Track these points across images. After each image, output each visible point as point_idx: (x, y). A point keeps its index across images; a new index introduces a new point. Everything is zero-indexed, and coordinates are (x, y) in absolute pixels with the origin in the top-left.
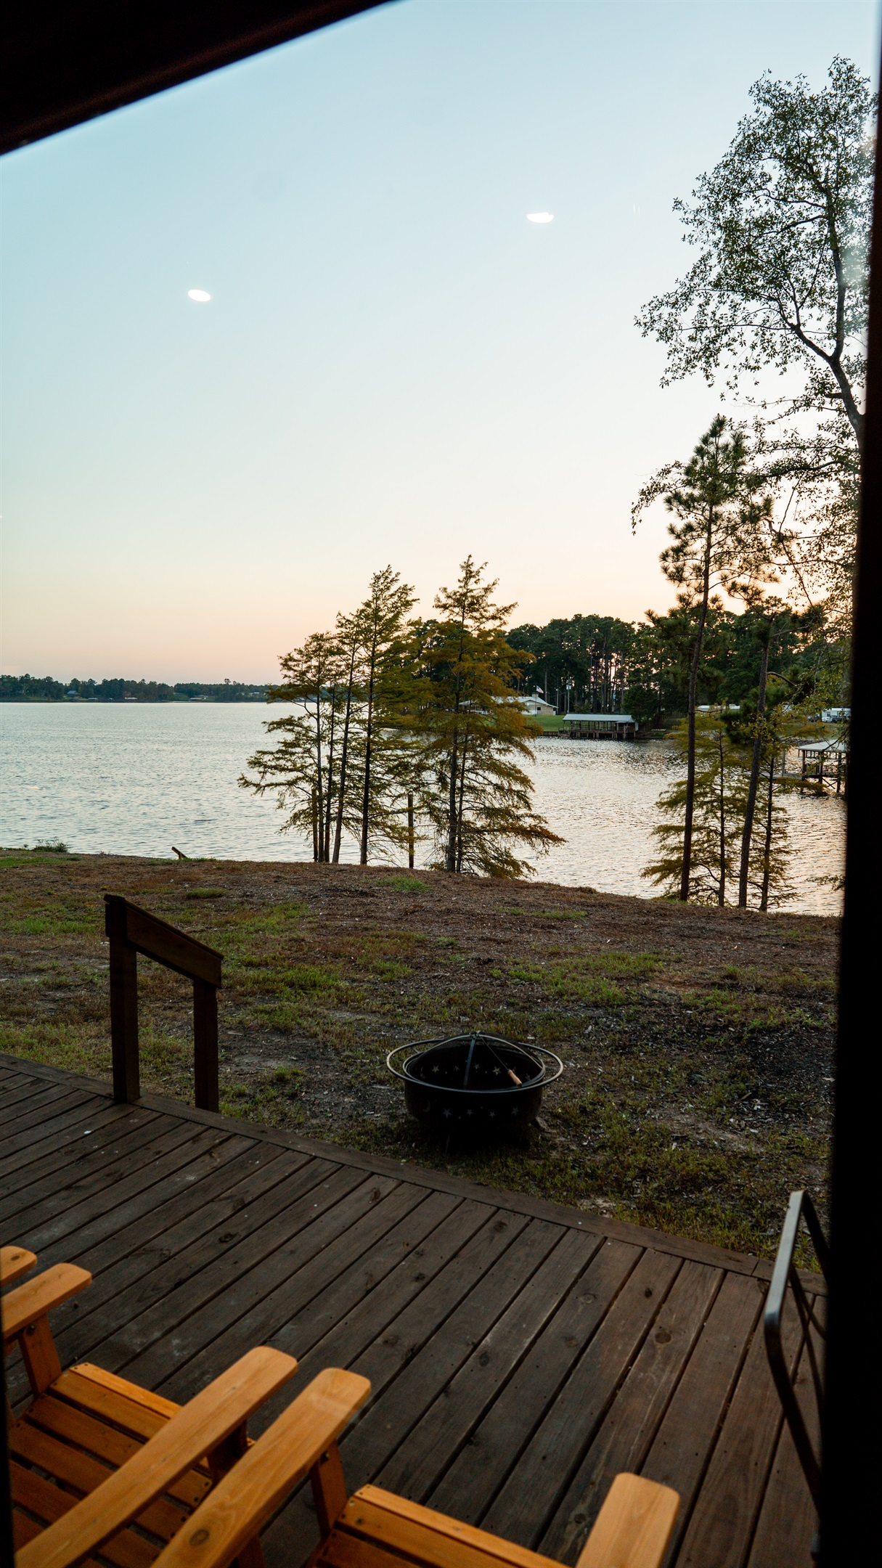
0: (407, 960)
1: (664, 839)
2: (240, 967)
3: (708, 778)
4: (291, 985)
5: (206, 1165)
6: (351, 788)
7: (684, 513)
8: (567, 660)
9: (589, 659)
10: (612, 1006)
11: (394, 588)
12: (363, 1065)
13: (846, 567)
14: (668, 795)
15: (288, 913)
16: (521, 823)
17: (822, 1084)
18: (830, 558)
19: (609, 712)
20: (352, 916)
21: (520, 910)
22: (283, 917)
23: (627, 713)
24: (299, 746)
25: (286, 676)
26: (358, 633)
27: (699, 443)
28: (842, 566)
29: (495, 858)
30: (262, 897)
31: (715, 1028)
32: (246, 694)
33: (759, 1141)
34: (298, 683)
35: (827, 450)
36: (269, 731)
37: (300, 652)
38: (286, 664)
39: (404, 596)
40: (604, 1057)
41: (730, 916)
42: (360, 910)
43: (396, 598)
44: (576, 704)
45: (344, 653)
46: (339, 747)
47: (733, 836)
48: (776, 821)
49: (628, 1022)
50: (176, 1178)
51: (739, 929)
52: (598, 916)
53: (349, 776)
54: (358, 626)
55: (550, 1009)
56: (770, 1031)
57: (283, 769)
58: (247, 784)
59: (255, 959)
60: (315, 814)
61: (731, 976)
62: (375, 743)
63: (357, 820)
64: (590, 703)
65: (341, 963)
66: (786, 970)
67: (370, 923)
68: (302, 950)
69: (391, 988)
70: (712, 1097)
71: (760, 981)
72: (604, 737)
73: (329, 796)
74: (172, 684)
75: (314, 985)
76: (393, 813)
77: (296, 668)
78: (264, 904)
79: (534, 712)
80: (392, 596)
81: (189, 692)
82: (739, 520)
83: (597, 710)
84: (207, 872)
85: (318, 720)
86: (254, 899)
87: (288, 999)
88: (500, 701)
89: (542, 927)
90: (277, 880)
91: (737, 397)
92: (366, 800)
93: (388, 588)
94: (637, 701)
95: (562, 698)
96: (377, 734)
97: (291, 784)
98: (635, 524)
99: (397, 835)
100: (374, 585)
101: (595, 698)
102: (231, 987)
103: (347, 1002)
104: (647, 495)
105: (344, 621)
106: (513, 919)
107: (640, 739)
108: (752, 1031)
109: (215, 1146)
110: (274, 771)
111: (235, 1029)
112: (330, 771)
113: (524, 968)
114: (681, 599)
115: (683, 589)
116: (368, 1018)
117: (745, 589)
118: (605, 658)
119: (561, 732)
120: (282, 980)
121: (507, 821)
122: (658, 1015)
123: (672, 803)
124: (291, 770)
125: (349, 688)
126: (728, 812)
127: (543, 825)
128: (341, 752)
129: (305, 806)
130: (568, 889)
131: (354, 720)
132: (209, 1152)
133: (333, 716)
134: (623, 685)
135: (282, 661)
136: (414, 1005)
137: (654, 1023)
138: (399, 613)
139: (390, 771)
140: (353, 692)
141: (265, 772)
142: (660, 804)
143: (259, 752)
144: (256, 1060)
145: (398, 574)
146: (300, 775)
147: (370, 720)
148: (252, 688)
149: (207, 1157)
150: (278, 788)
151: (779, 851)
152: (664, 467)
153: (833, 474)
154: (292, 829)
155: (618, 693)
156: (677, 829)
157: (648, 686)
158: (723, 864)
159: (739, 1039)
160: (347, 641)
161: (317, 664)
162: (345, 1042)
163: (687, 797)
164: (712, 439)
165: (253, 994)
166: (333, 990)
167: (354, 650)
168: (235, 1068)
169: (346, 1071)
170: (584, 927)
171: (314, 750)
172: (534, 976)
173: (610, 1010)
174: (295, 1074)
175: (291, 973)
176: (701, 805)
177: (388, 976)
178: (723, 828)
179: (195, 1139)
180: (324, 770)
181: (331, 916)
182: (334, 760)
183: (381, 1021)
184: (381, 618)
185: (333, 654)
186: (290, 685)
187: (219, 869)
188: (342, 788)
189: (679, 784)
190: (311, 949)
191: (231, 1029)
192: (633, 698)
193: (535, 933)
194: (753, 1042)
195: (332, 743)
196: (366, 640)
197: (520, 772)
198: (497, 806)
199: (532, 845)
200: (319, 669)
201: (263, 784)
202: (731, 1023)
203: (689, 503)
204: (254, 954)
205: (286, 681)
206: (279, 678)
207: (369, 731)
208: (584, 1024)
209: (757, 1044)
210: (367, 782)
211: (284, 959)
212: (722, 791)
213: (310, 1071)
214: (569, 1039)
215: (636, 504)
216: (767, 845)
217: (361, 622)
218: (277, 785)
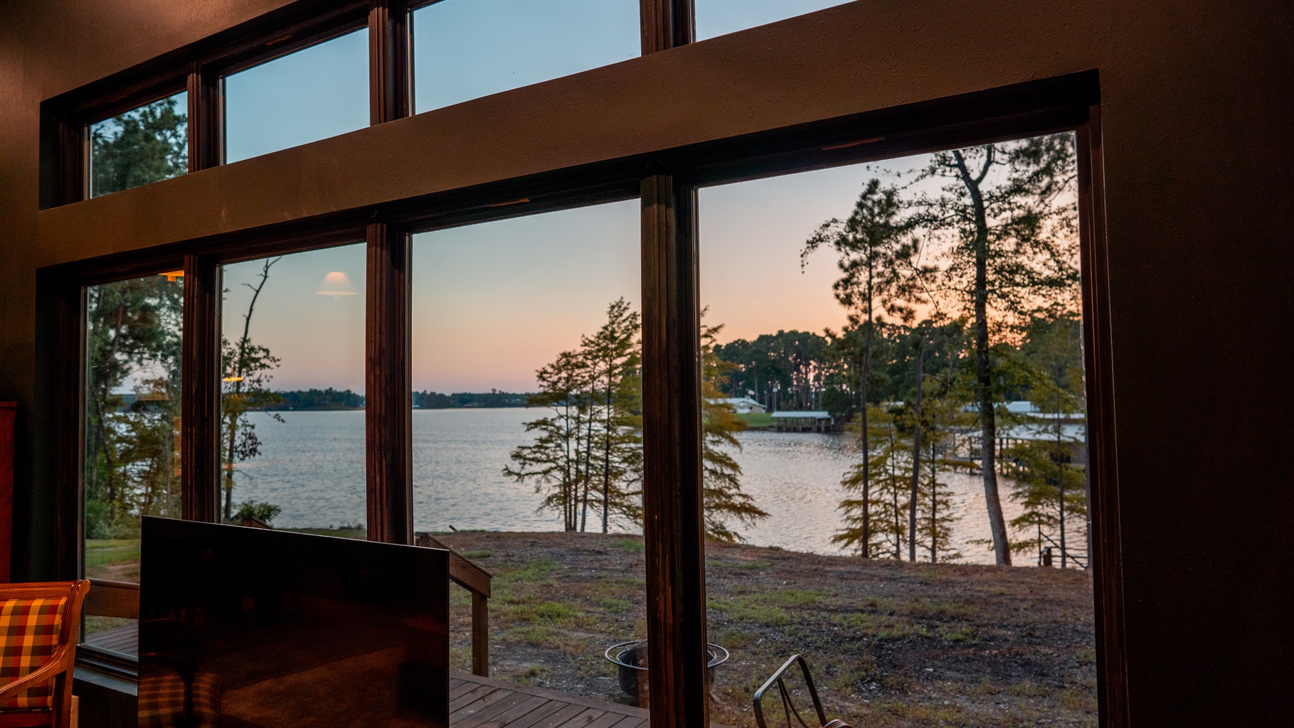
0: (630, 597)
1: (848, 511)
2: (503, 604)
3: (881, 461)
4: (542, 616)
5: (481, 704)
6: (594, 475)
7: (850, 252)
8: (773, 368)
9: (791, 366)
10: (779, 626)
11: (626, 315)
12: (592, 665)
13: (970, 292)
14: (850, 475)
15: (541, 567)
16: (732, 501)
17: (923, 673)
18: (958, 287)
19: (809, 409)
20: (590, 569)
21: (720, 563)
22: (537, 570)
23: (824, 410)
24: (552, 442)
25: (541, 386)
26: (599, 351)
27: (859, 199)
28: (967, 292)
29: (712, 530)
30: (521, 557)
31: (852, 639)
32: (510, 401)
33: (868, 706)
34: (551, 391)
35: (950, 206)
36: (528, 430)
37: (553, 366)
38: (542, 375)
39: (634, 320)
40: (768, 658)
41: (882, 564)
42: (596, 565)
43: (627, 323)
44: (782, 404)
45: (588, 366)
46: (584, 442)
47: (904, 507)
48: (940, 494)
49: (790, 635)
50: (462, 712)
51: (887, 572)
52: (780, 565)
53: (592, 465)
54: (598, 345)
55: (732, 628)
56: (894, 640)
57: (538, 461)
58: (510, 473)
59: (515, 598)
60: (565, 497)
61: (873, 605)
62: (613, 438)
63: (599, 501)
64: (793, 402)
65: (579, 601)
66: (917, 600)
67: (603, 573)
68: (550, 592)
69: (615, 617)
70: (841, 681)
71: (894, 608)
72: (805, 430)
73: (577, 482)
74: (448, 394)
75: (559, 616)
76: (628, 494)
77: (549, 379)
78: (522, 562)
79: (746, 411)
80: (624, 321)
81: (464, 400)
82: (894, 257)
83: (800, 407)
84: (479, 539)
85: (567, 420)
86: (515, 558)
87: (539, 624)
88: (712, 402)
89: (736, 574)
90: (533, 544)
91: (878, 170)
92: (606, 484)
93: (621, 315)
94: (832, 400)
95: (770, 399)
96: (615, 431)
97: (546, 473)
98: (803, 266)
99: (632, 513)
100: (610, 313)
101: (797, 398)
102: (496, 617)
103: (582, 627)
104: (813, 243)
105: (587, 341)
106: (714, 569)
107: (836, 431)
108: (880, 640)
109: (486, 695)
110: (533, 462)
111: (500, 644)
112: (577, 462)
113: (717, 602)
114: (851, 318)
115: (852, 311)
116: (597, 636)
117: (901, 310)
118: (804, 365)
119: (770, 427)
120: (536, 612)
121: (720, 499)
122: (812, 631)
123: (853, 482)
124: (545, 462)
125: (592, 394)
126: (900, 487)
127: (750, 502)
128: (586, 446)
129: (557, 490)
130: (760, 548)
131: (595, 421)
132: (483, 698)
133: (579, 417)
134: (820, 387)
135: (538, 374)
136: (632, 627)
137: (808, 636)
138: (631, 334)
139: (625, 460)
140: (595, 398)
141: (524, 464)
142: (844, 483)
143: (519, 447)
144: (514, 663)
145: (629, 304)
146: (553, 465)
147: (608, 420)
148: (514, 396)
149: (481, 701)
150: (536, 476)
151: (944, 519)
152: (824, 223)
153: (955, 224)
154: (546, 510)
155: (816, 393)
156: (858, 503)
157: (841, 387)
158: (898, 530)
159: (868, 645)
160: (589, 357)
161: (566, 376)
162: (579, 651)
163: (864, 476)
164: (869, 196)
165: (514, 621)
166: (572, 619)
167: (595, 364)
168: (499, 668)
169: (580, 669)
170: (767, 574)
171: (564, 445)
172: (724, 607)
173: (777, 628)
174: (543, 670)
175: (542, 607)
176: (878, 482)
177: (615, 608)
178: (896, 501)
179: (474, 691)
180: (572, 461)
181: (574, 569)
182: (580, 453)
183: (607, 638)
184: (616, 338)
185: (578, 367)
186: (545, 393)
187: (488, 537)
188: (587, 475)
189: (859, 466)
190: (557, 591)
191: (497, 644)
192: (829, 397)
193: (729, 578)
194: (879, 647)
195: (578, 439)
196: (604, 356)
197: (730, 459)
198: (712, 487)
199: (742, 518)
200: (567, 380)
201: (523, 472)
202: (865, 635)
203: (854, 245)
204: (514, 595)
205: (541, 390)
206: (535, 387)
207: (608, 428)
208: (757, 638)
209: (882, 649)
210: (607, 470)
211: (537, 598)
212: (893, 471)
213: (553, 669)
214: (745, 647)
215: (804, 251)
216: (934, 515)
217: (601, 341)
218: (534, 474)
